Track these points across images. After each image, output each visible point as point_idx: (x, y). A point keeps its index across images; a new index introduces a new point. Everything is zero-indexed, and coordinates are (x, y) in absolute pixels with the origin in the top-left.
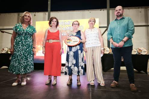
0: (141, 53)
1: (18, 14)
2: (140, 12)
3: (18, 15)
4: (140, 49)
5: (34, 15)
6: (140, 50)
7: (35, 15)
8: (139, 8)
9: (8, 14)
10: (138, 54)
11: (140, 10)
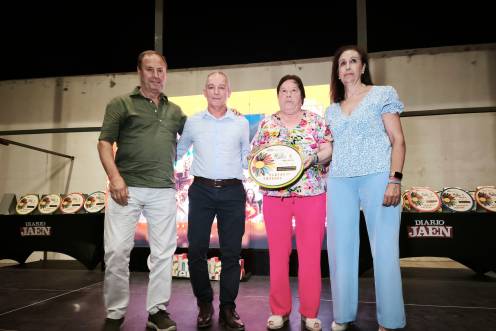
0: (488, 207)
1: (57, 81)
2: (474, 63)
3: (59, 85)
4: (481, 191)
5: (109, 84)
6: (481, 195)
7: (113, 84)
8: (467, 50)
9: (22, 82)
10: (475, 208)
11: (472, 55)
